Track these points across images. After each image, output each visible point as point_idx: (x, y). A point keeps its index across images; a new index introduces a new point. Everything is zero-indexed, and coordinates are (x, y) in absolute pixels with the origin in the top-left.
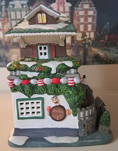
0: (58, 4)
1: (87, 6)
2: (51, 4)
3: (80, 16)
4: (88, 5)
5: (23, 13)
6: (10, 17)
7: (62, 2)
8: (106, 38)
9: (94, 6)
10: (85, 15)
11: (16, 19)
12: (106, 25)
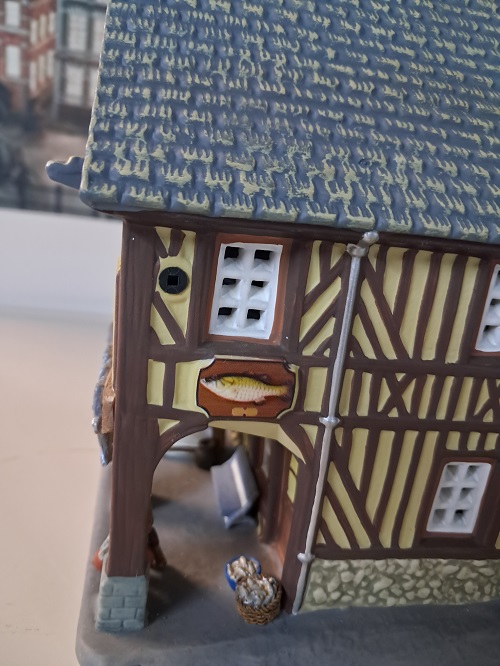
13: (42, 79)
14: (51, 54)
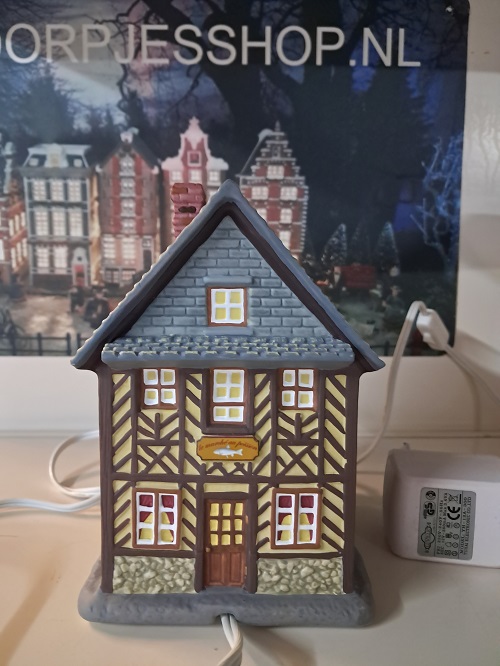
0: (184, 160)
1: (277, 170)
2: (163, 159)
3: (254, 201)
4: (281, 169)
5: (71, 183)
6: (31, 195)
7: (198, 156)
8: (337, 274)
9: (301, 174)
10: (271, 199)
11: (49, 201)
12: (337, 232)
13: (20, 259)
14: (25, 241)
